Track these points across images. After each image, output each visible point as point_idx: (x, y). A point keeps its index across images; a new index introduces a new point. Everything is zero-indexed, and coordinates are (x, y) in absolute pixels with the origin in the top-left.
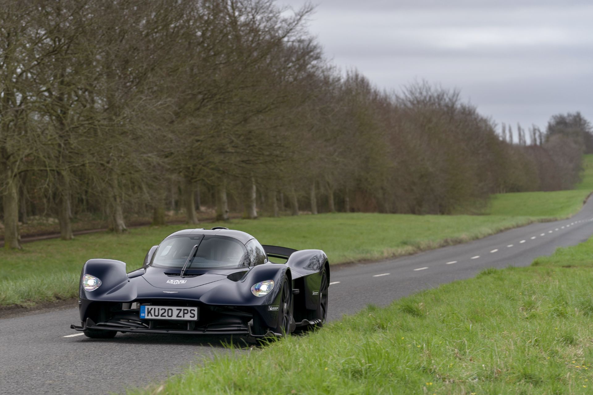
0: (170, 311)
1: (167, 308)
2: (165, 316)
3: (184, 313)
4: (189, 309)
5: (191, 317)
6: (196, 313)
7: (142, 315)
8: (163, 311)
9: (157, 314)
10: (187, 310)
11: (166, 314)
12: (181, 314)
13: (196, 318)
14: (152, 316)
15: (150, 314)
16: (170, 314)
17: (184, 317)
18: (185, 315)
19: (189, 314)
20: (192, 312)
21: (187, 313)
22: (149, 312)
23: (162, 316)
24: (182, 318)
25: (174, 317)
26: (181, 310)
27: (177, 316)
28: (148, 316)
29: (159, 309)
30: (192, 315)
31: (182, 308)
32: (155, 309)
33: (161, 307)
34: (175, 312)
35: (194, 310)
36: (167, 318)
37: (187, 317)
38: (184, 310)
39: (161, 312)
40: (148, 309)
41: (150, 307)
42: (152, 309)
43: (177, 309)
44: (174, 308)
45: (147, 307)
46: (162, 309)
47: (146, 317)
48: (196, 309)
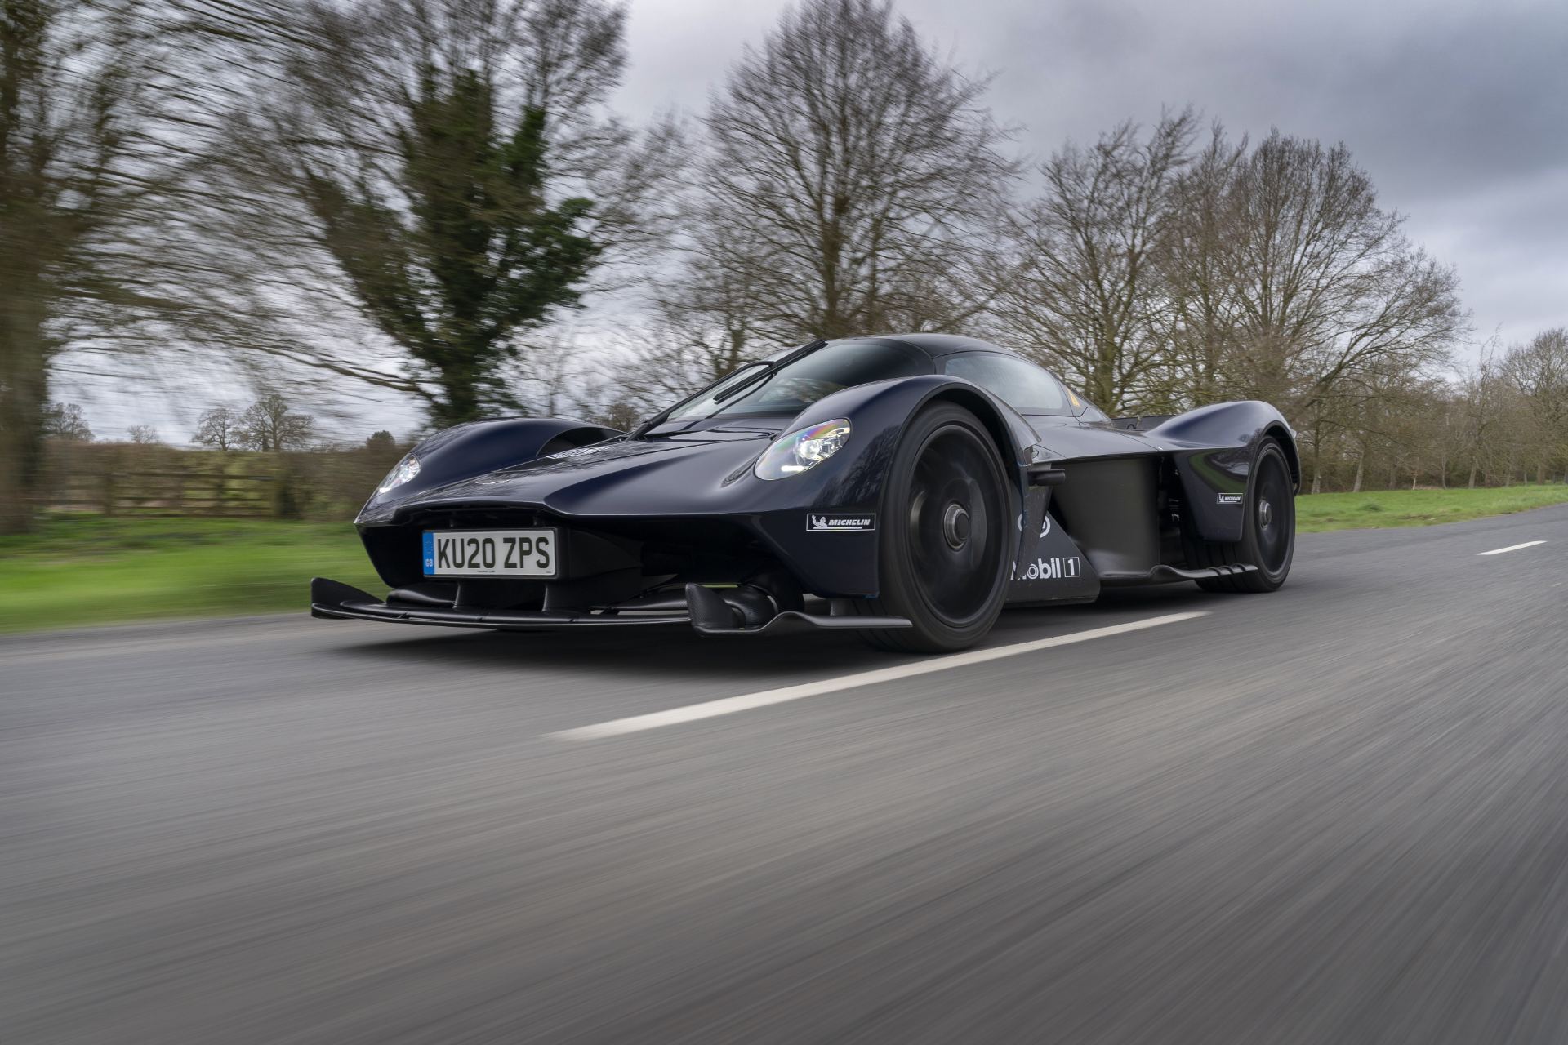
0: (488, 546)
1: (481, 536)
2: (478, 565)
3: (523, 553)
4: (534, 535)
5: (541, 565)
6: (550, 549)
7: (428, 563)
8: (473, 546)
9: (459, 559)
10: (529, 540)
11: (478, 559)
12: (515, 558)
13: (551, 571)
14: (448, 566)
15: (444, 560)
16: (489, 560)
17: (522, 567)
18: (525, 557)
19: (535, 556)
20: (542, 546)
21: (529, 553)
22: (442, 554)
23: (471, 566)
24: (517, 571)
25: (499, 570)
26: (513, 541)
27: (508, 565)
28: (440, 566)
29: (462, 540)
30: (543, 560)
31: (517, 534)
32: (454, 540)
33: (467, 535)
34: (502, 550)
35: (546, 540)
36: (482, 571)
37: (530, 568)
38: (523, 540)
39: (469, 551)
40: (439, 541)
41: (443, 536)
42: (448, 541)
43: (505, 540)
44: (498, 536)
45: (437, 536)
46: (469, 543)
47: (438, 571)
48: (549, 534)
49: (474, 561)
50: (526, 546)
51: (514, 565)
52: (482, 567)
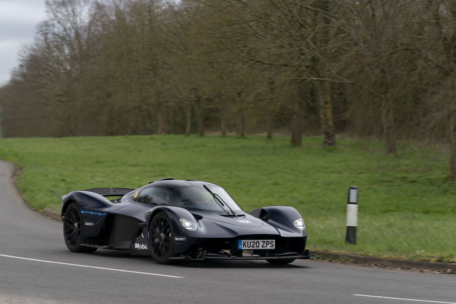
0: (258, 243)
1: (256, 241)
2: (254, 247)
3: (267, 244)
4: (270, 241)
5: (271, 247)
6: (274, 244)
7: (240, 247)
8: (253, 243)
9: (249, 246)
10: (269, 242)
11: (255, 246)
12: (265, 245)
13: (274, 248)
14: (246, 247)
15: (245, 246)
16: (258, 246)
17: (266, 247)
19: (270, 245)
20: (272, 243)
21: (268, 244)
22: (244, 245)
23: (252, 247)
24: (265, 248)
25: (260, 248)
26: (264, 242)
27: (262, 247)
28: (243, 247)
29: (250, 242)
30: (272, 246)
31: (266, 241)
32: (248, 242)
33: (252, 241)
34: (261, 244)
35: (273, 242)
36: (256, 248)
37: (269, 247)
38: (267, 242)
39: (252, 244)
40: (244, 242)
41: (245, 241)
42: (246, 242)
43: (262, 242)
44: (260, 241)
45: (243, 241)
46: (252, 242)
47: (242, 248)
48: (274, 241)
49: (253, 246)
50: (268, 243)
51: (264, 247)
52: (256, 247)
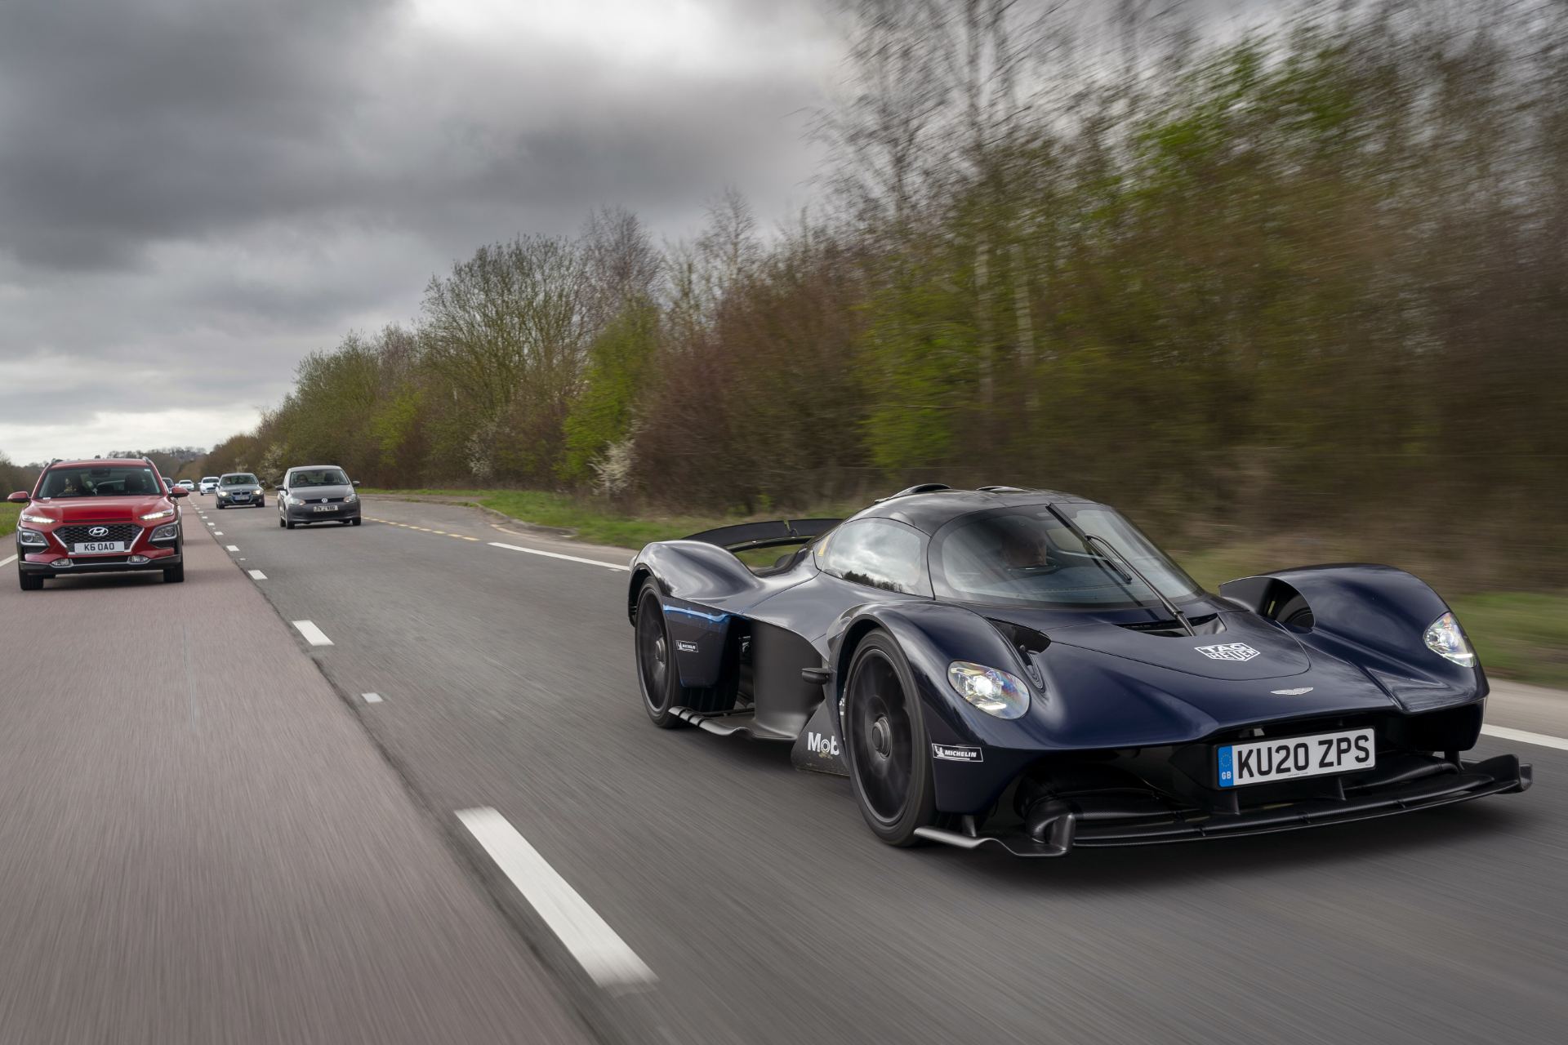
0: (1301, 751)
1: (1291, 742)
2: (1288, 770)
3: (1340, 752)
4: (1352, 735)
5: (1359, 760)
6: (1370, 745)
7: (1224, 776)
8: (1283, 753)
9: (1265, 767)
10: (1347, 740)
11: (1290, 763)
12: (1332, 756)
13: (1371, 763)
14: (1252, 775)
15: (1245, 771)
16: (1301, 763)
17: (1339, 763)
18: (1343, 755)
19: (1354, 752)
20: (1362, 743)
21: (1347, 750)
22: (1244, 765)
23: (1279, 770)
24: (1335, 769)
25: (1314, 770)
26: (1330, 743)
27: (1322, 764)
28: (1241, 776)
29: (1270, 749)
30: (1362, 755)
31: (1334, 736)
32: (1259, 751)
33: (1275, 744)
34: (1316, 752)
35: (1366, 738)
36: (1294, 774)
37: (1349, 763)
38: (1340, 741)
39: (1277, 758)
40: (1240, 753)
41: (1245, 748)
42: (1251, 752)
43: (1321, 743)
44: (1312, 741)
45: (1236, 749)
46: (1278, 751)
47: (1237, 782)
48: (1370, 733)
49: (1283, 767)
50: (1344, 746)
51: (1331, 764)
52: (1293, 770)
